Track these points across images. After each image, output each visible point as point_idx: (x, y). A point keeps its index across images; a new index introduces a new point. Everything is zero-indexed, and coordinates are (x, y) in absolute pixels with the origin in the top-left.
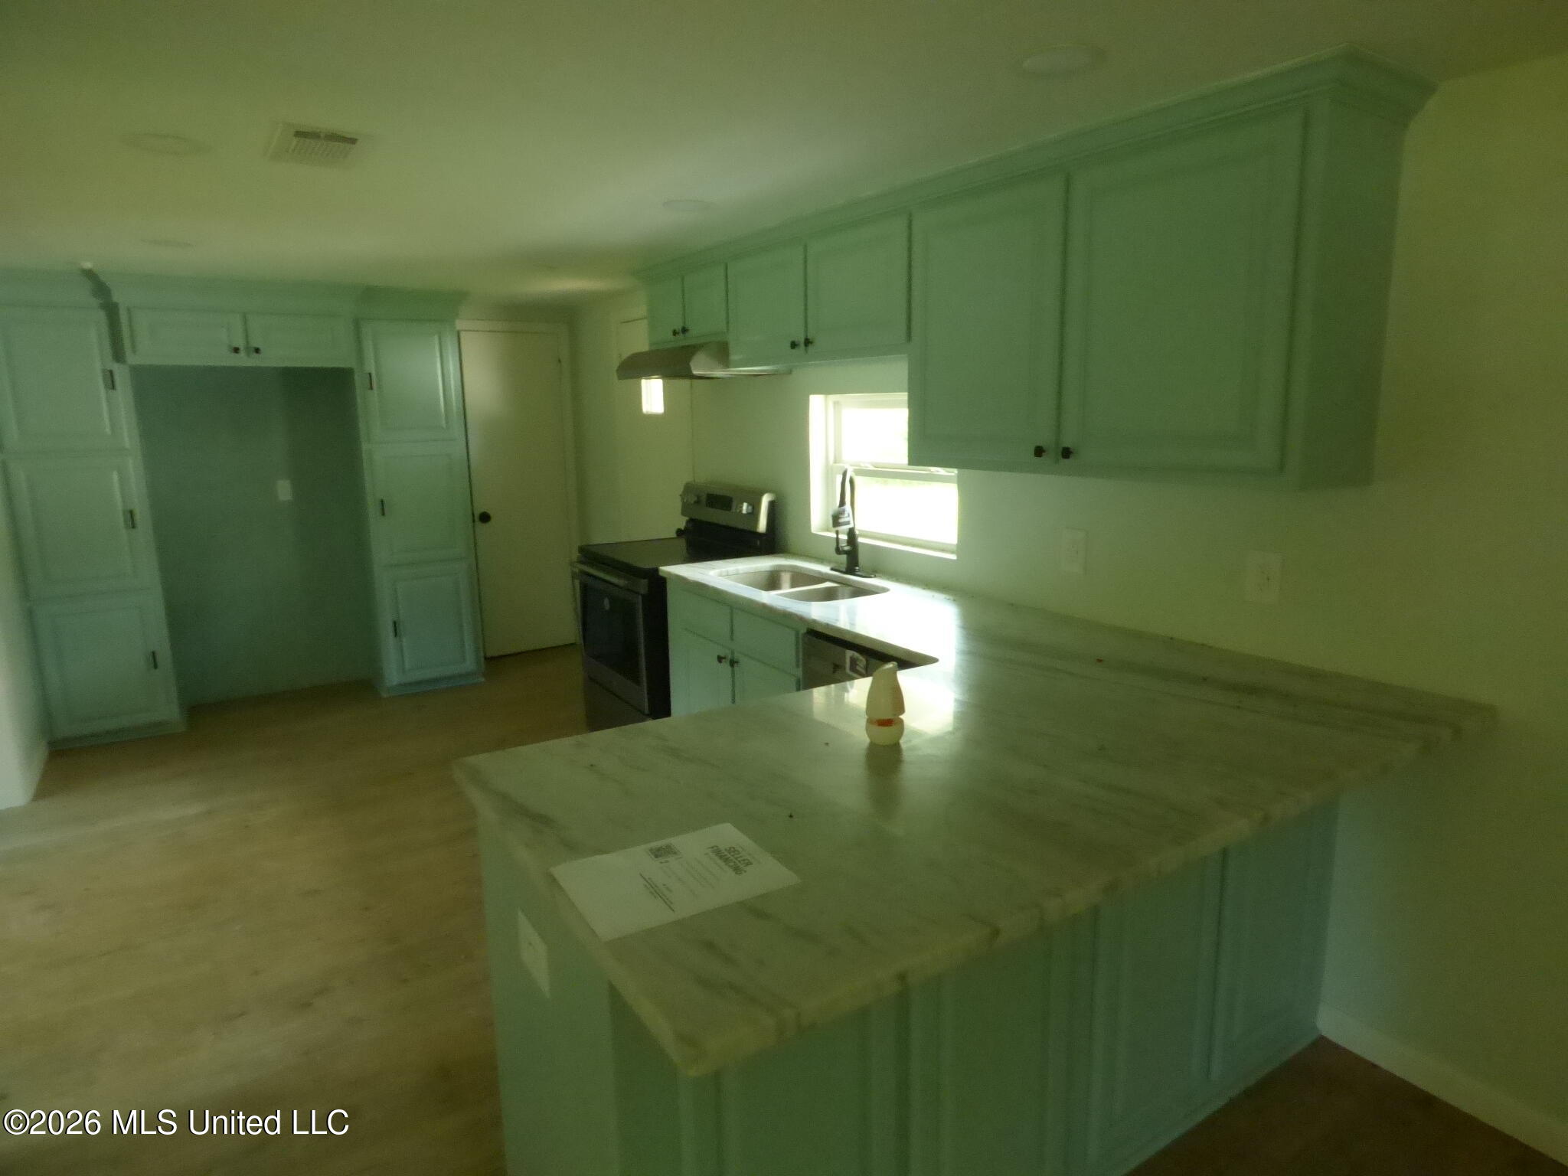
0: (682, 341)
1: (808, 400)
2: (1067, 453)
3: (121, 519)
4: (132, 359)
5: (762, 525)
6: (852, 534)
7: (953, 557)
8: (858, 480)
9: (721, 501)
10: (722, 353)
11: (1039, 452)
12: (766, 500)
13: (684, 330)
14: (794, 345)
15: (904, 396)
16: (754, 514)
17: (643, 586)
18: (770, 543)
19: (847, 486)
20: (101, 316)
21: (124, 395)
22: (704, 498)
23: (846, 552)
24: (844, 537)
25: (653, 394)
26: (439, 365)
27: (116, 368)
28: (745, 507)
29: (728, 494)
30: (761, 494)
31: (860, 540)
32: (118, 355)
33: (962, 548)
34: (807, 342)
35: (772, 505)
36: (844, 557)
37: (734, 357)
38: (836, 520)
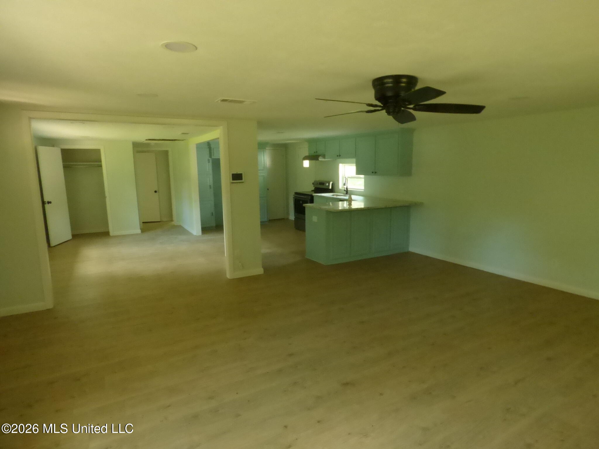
0: (315, 154)
1: (339, 165)
2: (376, 173)
3: (209, 187)
4: (213, 157)
5: (330, 187)
6: (347, 188)
7: (363, 191)
8: (348, 179)
9: (322, 183)
10: (324, 157)
11: (373, 172)
12: (331, 183)
13: (317, 152)
14: (337, 156)
15: (355, 164)
16: (329, 186)
17: (310, 197)
18: (332, 191)
19: (346, 179)
20: (208, 150)
21: (211, 163)
22: (318, 183)
23: (346, 191)
24: (345, 189)
25: (306, 164)
26: (263, 158)
27: (210, 159)
28: (327, 184)
29: (323, 182)
30: (330, 182)
31: (348, 189)
32: (210, 156)
33: (364, 190)
34: (340, 156)
35: (332, 184)
36: (345, 192)
37: (326, 157)
38: (344, 185)
